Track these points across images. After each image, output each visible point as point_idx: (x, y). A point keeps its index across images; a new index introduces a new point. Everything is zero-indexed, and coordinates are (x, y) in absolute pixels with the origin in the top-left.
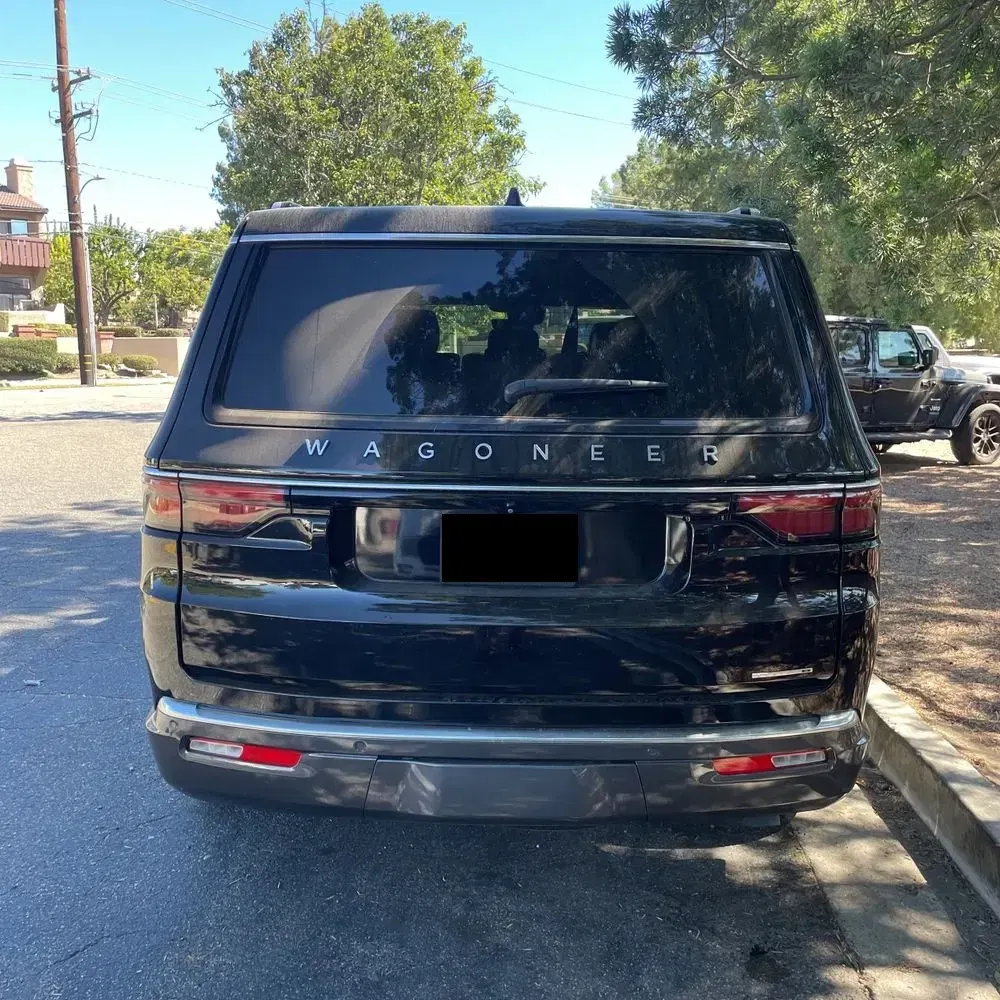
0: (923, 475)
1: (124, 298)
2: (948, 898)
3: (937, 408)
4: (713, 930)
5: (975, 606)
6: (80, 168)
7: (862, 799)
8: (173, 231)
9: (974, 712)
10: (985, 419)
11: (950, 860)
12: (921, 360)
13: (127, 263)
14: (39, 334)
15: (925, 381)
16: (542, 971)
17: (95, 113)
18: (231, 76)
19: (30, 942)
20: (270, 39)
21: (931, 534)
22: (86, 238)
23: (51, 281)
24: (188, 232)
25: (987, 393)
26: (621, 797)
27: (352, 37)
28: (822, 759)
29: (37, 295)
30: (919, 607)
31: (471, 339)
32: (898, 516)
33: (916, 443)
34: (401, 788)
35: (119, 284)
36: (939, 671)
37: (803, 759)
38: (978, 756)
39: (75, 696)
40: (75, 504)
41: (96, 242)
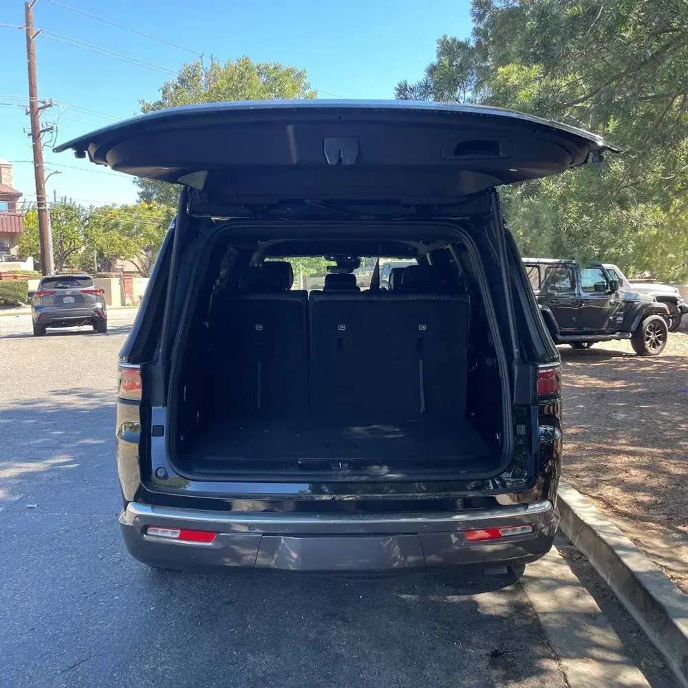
0: (613, 362)
1: (75, 252)
2: (614, 621)
3: (621, 319)
4: (469, 643)
5: (641, 445)
6: (45, 166)
7: (564, 564)
8: (107, 206)
9: (636, 510)
10: (653, 325)
11: (617, 598)
12: (609, 287)
13: (76, 229)
14: (15, 277)
15: (612, 301)
16: (365, 668)
17: (55, 129)
18: (150, 105)
19: (45, 661)
20: (176, 80)
21: (615, 400)
22: (48, 212)
23: (24, 242)
24: (118, 207)
25: (653, 308)
26: (411, 559)
27: (231, 79)
28: (531, 530)
29: (14, 251)
30: (605, 446)
31: (312, 276)
32: (595, 389)
33: (608, 342)
34: (276, 556)
35: (71, 243)
36: (615, 485)
37: (519, 530)
38: (636, 536)
39: (60, 514)
40: (54, 391)
41: (55, 215)
